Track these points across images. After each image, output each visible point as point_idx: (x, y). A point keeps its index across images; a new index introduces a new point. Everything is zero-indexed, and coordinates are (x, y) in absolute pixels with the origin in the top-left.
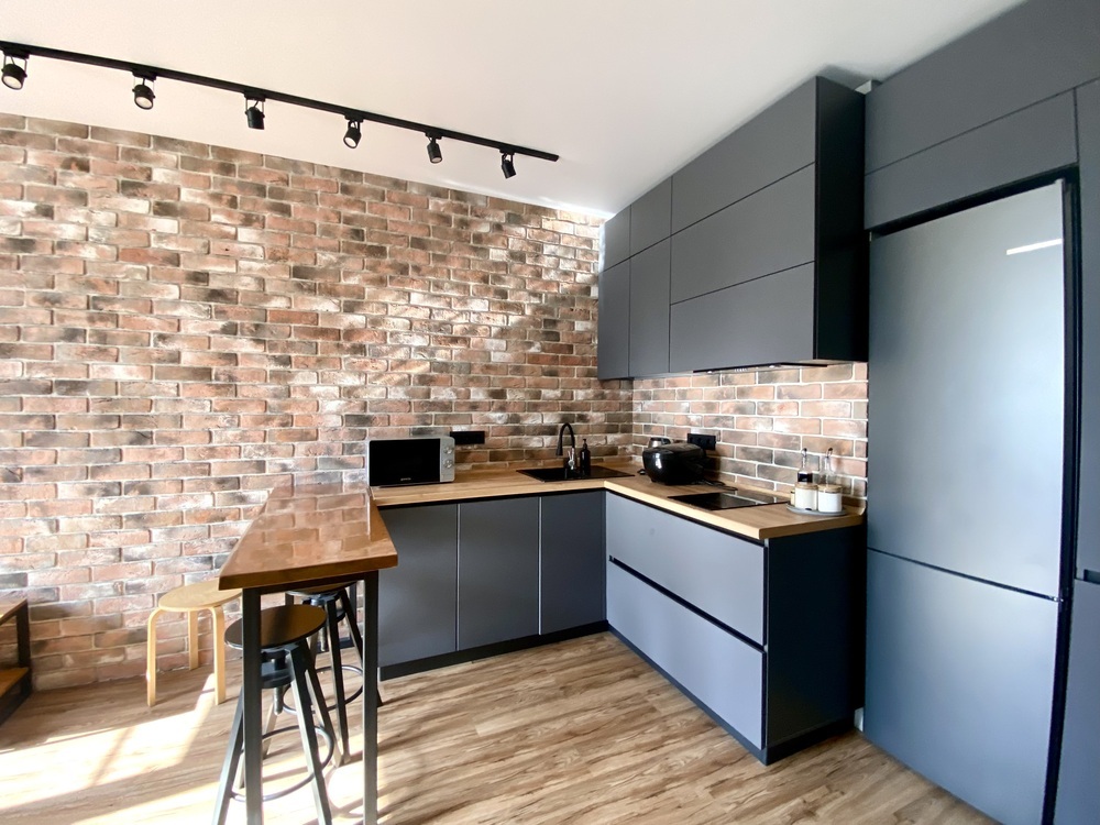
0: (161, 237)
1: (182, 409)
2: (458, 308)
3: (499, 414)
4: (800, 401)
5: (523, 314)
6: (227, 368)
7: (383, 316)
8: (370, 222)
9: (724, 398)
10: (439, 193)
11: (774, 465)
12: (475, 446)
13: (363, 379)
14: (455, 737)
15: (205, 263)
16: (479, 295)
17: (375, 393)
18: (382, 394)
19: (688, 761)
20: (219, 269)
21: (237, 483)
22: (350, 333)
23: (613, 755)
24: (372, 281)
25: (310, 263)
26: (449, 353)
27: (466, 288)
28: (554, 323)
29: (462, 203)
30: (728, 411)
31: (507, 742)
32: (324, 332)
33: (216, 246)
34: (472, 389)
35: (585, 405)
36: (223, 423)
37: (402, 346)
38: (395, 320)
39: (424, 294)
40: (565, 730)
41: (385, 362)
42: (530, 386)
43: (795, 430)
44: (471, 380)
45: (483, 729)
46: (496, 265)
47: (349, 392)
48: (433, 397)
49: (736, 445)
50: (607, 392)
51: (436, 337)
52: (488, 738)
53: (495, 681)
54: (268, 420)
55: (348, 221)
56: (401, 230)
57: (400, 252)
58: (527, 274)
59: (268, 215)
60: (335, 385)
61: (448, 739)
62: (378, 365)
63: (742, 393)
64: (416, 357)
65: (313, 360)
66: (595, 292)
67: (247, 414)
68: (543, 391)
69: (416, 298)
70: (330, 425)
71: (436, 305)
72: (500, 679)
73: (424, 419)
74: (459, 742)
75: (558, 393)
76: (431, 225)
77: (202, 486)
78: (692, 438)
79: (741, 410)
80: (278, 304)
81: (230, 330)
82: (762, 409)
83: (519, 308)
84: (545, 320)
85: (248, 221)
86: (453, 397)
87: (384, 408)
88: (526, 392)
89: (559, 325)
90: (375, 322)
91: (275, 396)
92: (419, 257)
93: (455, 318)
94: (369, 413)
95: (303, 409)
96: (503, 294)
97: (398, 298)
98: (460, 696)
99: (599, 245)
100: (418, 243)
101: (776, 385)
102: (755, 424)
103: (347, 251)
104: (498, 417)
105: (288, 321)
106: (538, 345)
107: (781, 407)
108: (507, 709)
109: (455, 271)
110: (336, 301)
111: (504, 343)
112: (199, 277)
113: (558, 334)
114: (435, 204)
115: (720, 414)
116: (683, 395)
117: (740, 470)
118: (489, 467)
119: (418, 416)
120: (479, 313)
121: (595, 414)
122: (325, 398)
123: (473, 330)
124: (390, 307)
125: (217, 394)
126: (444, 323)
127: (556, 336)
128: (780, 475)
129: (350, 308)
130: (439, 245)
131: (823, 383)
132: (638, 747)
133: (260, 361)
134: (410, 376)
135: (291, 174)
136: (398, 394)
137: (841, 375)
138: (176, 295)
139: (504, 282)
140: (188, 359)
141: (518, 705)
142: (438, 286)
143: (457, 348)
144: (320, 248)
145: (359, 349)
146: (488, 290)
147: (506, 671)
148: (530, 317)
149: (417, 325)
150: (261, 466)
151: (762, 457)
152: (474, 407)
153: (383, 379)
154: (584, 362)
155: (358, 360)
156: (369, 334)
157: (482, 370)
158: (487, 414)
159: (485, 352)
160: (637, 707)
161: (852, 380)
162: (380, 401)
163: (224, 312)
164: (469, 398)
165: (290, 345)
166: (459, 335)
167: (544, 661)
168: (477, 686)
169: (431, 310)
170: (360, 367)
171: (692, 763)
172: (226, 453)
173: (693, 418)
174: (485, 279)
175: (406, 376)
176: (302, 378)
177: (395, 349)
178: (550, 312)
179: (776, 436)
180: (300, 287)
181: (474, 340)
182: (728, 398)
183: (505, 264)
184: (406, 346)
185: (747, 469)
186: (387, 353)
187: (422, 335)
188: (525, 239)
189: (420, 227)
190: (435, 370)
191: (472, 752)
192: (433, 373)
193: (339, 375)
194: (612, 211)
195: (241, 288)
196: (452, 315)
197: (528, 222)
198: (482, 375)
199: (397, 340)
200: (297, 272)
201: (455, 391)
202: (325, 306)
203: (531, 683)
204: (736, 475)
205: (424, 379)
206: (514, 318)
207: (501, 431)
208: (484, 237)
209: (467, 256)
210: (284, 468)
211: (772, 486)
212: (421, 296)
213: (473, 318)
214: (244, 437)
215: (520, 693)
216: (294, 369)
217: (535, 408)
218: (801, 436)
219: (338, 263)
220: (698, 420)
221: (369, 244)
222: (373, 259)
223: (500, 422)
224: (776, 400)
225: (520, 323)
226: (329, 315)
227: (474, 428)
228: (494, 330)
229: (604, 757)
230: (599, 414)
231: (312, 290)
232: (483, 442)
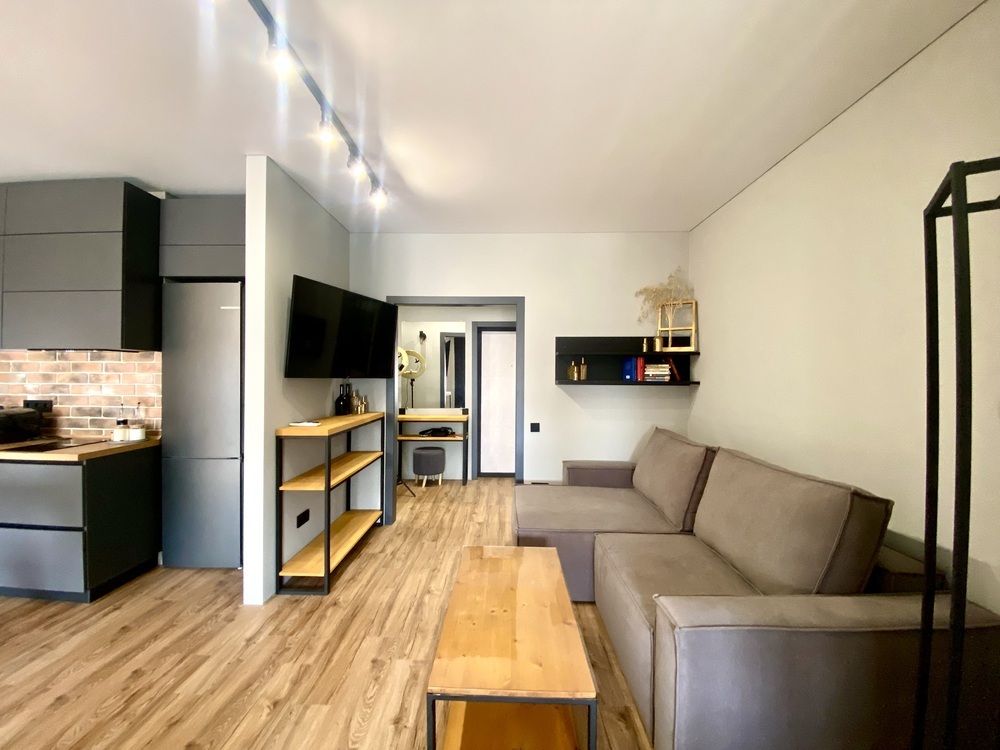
4: (121, 374)
9: (59, 371)
11: (102, 417)
30: (63, 380)
43: (117, 392)
49: (71, 407)
63: (76, 367)
78: (27, 404)
79: (75, 380)
82: (93, 379)
101: (104, 362)
102: (87, 390)
107: (108, 378)
115: (57, 383)
116: (19, 368)
117: (75, 424)
128: (108, 424)
131: (136, 363)
137: (146, 357)
151: (93, 413)
161: (154, 362)
173: (30, 386)
179: (104, 397)
182: (64, 370)
185: (81, 423)
204: (72, 429)
211: (101, 432)
218: (122, 396)
224: (104, 373)
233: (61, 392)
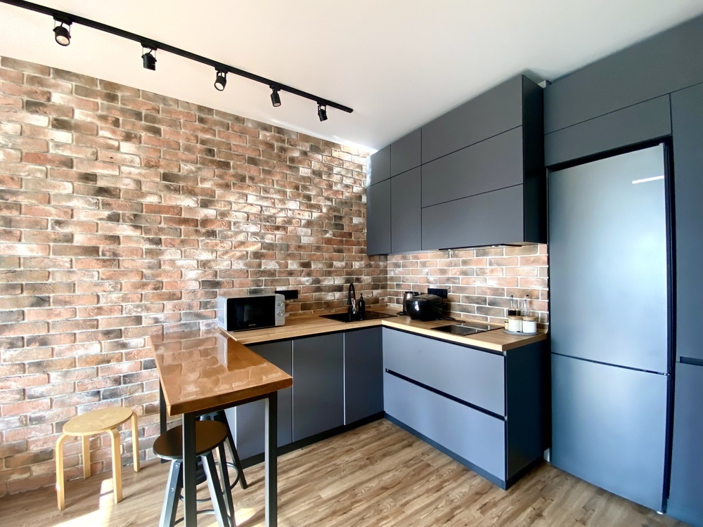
0: (58, 145)
1: (74, 278)
2: (279, 206)
3: (307, 278)
4: (504, 267)
5: (321, 212)
6: (112, 247)
7: (229, 210)
8: (219, 144)
9: (452, 266)
10: (266, 128)
11: (487, 306)
12: (292, 301)
13: (214, 255)
14: (308, 502)
15: (94, 166)
16: (293, 198)
17: (223, 265)
18: (228, 265)
19: (461, 495)
20: (105, 172)
21: (120, 333)
22: (205, 222)
23: (415, 498)
24: (220, 186)
25: (175, 171)
26: (274, 237)
27: (284, 193)
28: (341, 218)
29: (282, 136)
30: (455, 274)
31: (344, 500)
32: (186, 221)
33: (103, 154)
34: (289, 262)
35: (359, 272)
36: (110, 288)
37: (241, 232)
38: (237, 214)
39: (257, 196)
40: (379, 487)
41: (230, 242)
42: (326, 259)
43: (501, 285)
44: (289, 255)
45: (326, 494)
46: (304, 178)
47: (204, 264)
48: (263, 267)
49: (461, 295)
50: (372, 263)
51: (265, 226)
52: (330, 499)
53: (321, 460)
54: (144, 285)
55: (203, 142)
56: (240, 151)
57: (240, 166)
58: (324, 186)
59: (143, 134)
60: (194, 259)
61: (303, 504)
62: (225, 245)
63: (465, 263)
64: (251, 239)
65: (178, 241)
66: (364, 199)
67: (127, 282)
68: (334, 263)
69: (251, 199)
70: (191, 288)
71: (265, 203)
72: (325, 458)
73: (257, 283)
74: (312, 505)
75: (343, 264)
76: (261, 149)
77: (91, 338)
78: (430, 291)
79: (464, 273)
80: (152, 199)
81: (114, 218)
82: (479, 272)
83: (318, 207)
84: (335, 216)
85: (128, 137)
86: (277, 267)
87: (230, 276)
88: (323, 264)
89: (344, 219)
90: (223, 214)
91: (150, 268)
92: (253, 171)
93: (277, 213)
94: (219, 279)
95: (171, 277)
96: (309, 198)
97: (239, 198)
98: (301, 473)
99: (367, 169)
100: (252, 161)
101: (488, 258)
102: (474, 281)
103: (203, 164)
104: (307, 281)
105: (160, 212)
106: (331, 232)
107: (492, 271)
108: (336, 478)
109: (277, 181)
110: (195, 199)
111: (309, 231)
112: (89, 178)
113: (343, 225)
114: (263, 135)
115: (450, 276)
116: (424, 264)
117: (465, 310)
118: (300, 315)
119: (253, 281)
120: (293, 210)
121: (366, 277)
122: (187, 268)
123: (289, 222)
124: (233, 204)
125: (104, 266)
126: (270, 217)
127: (342, 227)
128: (492, 312)
129: (205, 204)
130: (267, 163)
131: (519, 257)
132: (428, 491)
133: (138, 242)
134: (247, 253)
135: (161, 106)
136: (239, 265)
137: (531, 251)
138: (70, 190)
139: (309, 190)
140: (80, 239)
141: (343, 474)
142: (266, 191)
143: (279, 233)
144: (183, 161)
145: (212, 234)
146: (299, 195)
147: (327, 452)
148: (326, 213)
149: (252, 217)
150: (138, 320)
151: (479, 301)
152: (291, 273)
153: (228, 255)
154: (358, 243)
155: (211, 241)
156: (219, 223)
157: (296, 249)
158: (299, 278)
159: (297, 236)
160: (419, 465)
161: (538, 254)
162: (226, 271)
163: (109, 204)
164: (287, 267)
165: (161, 230)
166: (280, 225)
167: (350, 442)
168: (311, 464)
169: (261, 208)
170: (212, 246)
171: (464, 495)
172: (111, 311)
173: (431, 278)
174: (297, 188)
175: (245, 253)
176: (170, 254)
177: (237, 233)
178: (338, 211)
179: (489, 288)
180: (168, 187)
181: (290, 228)
182: (455, 265)
183: (309, 178)
184: (244, 232)
185: (470, 309)
186: (232, 237)
187: (256, 224)
188: (322, 162)
189: (254, 150)
190: (264, 249)
191: (322, 511)
192: (263, 251)
193: (197, 252)
194: (375, 148)
195: (122, 187)
196: (275, 211)
197: (324, 151)
198: (296, 252)
199: (238, 227)
200: (165, 177)
201: (277, 263)
202: (187, 202)
203: (346, 458)
204: (462, 313)
205: (257, 255)
206: (316, 215)
207: (308, 290)
208: (296, 159)
209: (285, 171)
210: (157, 321)
211: (487, 319)
212: (255, 198)
213: (290, 214)
214: (125, 299)
215: (342, 466)
216: (163, 248)
217: (329, 274)
218: (505, 288)
219: (197, 172)
220: (435, 280)
221: (219, 159)
222: (221, 170)
223: (307, 284)
224: (488, 267)
225: (320, 217)
226: (189, 209)
227: (291, 288)
228: (303, 222)
229: (410, 501)
230: (368, 277)
231: (177, 190)
232: (296, 297)
233: (453, 283)
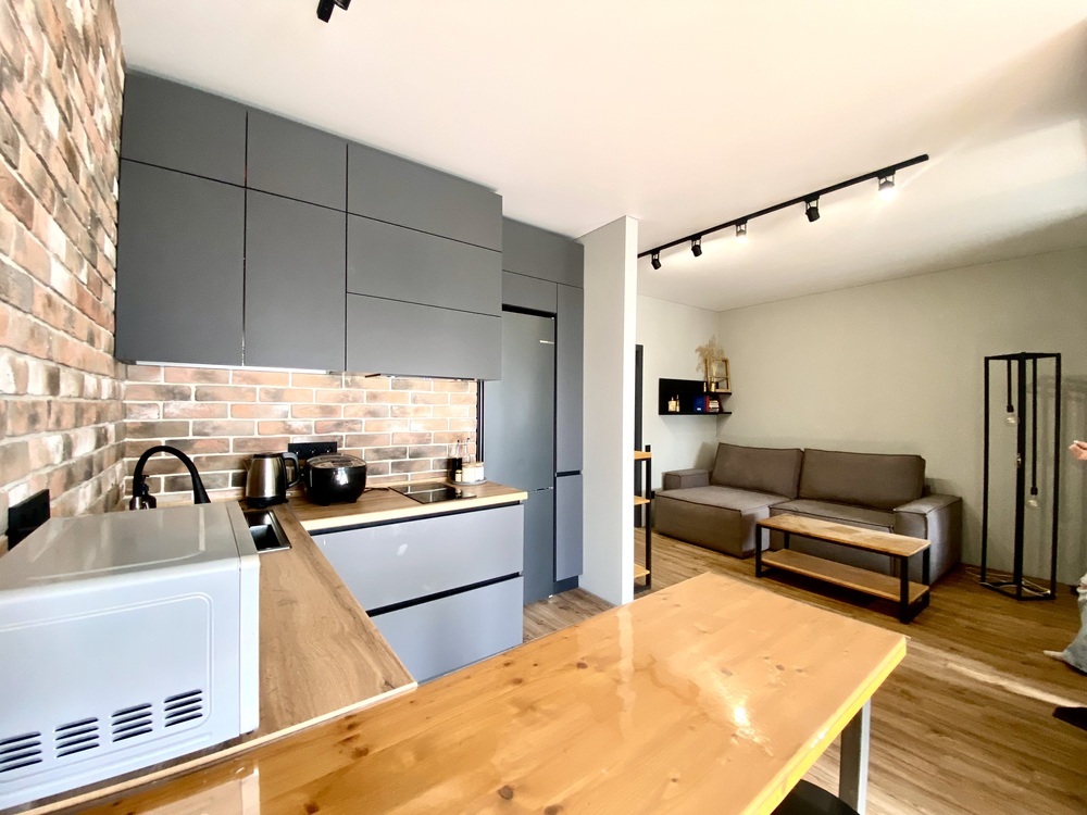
9: (348, 401)
11: (408, 459)
30: (354, 415)
49: (364, 449)
63: (373, 397)
78: (295, 448)
101: (410, 392)
102: (389, 426)
115: (342, 418)
128: (415, 466)
131: (449, 394)
151: (397, 454)
161: (468, 392)
173: (297, 424)
179: (412, 435)
182: (355, 400)
185: (380, 469)
211: (406, 478)
218: (433, 432)
220: (304, 426)
224: (411, 404)
233: (350, 430)
